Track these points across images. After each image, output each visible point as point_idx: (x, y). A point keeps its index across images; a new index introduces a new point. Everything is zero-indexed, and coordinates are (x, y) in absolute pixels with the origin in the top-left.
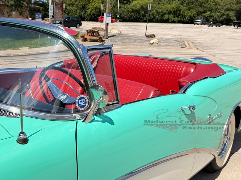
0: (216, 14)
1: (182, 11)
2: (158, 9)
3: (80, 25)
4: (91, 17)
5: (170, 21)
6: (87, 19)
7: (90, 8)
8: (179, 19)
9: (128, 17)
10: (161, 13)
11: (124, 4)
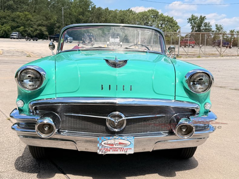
0: (29, 29)
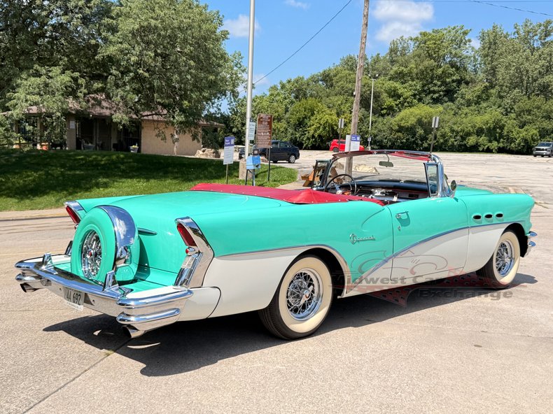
1: (506, 128)
2: (455, 124)
3: (297, 156)
4: (315, 141)
5: (481, 149)
6: (307, 145)
7: (313, 125)
8: (501, 145)
9: (390, 141)
10: (461, 132)
11: (383, 115)
